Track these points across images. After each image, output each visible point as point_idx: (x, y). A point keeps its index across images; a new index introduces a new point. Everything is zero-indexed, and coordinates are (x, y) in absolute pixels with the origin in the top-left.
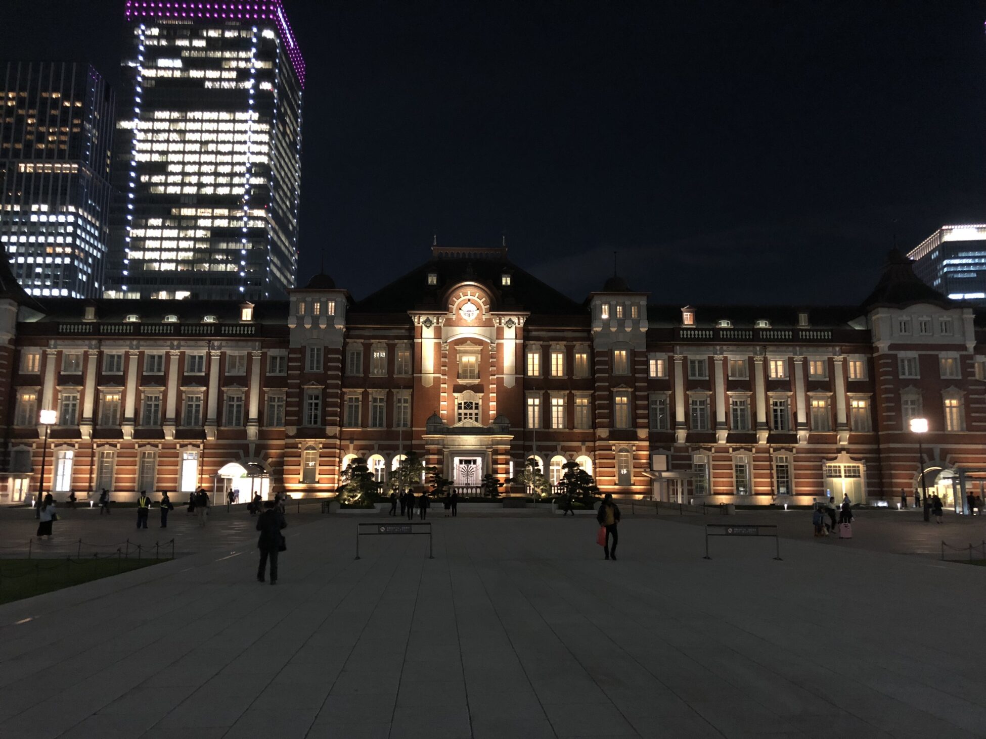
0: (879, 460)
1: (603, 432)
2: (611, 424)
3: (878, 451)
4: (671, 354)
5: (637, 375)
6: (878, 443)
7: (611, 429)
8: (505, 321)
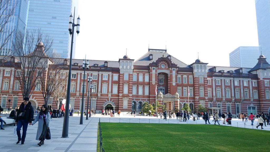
0: (260, 106)
3: (260, 104)
6: (260, 102)
7: (199, 97)
8: (173, 69)
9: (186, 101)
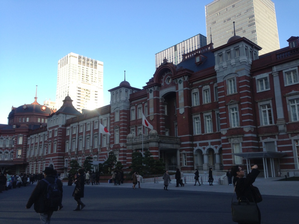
1: (224, 132)
2: (227, 126)
4: (270, 73)
5: (240, 92)
7: (228, 129)
8: (178, 80)
9: (209, 144)
